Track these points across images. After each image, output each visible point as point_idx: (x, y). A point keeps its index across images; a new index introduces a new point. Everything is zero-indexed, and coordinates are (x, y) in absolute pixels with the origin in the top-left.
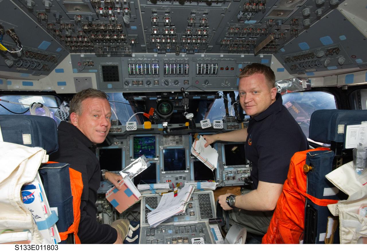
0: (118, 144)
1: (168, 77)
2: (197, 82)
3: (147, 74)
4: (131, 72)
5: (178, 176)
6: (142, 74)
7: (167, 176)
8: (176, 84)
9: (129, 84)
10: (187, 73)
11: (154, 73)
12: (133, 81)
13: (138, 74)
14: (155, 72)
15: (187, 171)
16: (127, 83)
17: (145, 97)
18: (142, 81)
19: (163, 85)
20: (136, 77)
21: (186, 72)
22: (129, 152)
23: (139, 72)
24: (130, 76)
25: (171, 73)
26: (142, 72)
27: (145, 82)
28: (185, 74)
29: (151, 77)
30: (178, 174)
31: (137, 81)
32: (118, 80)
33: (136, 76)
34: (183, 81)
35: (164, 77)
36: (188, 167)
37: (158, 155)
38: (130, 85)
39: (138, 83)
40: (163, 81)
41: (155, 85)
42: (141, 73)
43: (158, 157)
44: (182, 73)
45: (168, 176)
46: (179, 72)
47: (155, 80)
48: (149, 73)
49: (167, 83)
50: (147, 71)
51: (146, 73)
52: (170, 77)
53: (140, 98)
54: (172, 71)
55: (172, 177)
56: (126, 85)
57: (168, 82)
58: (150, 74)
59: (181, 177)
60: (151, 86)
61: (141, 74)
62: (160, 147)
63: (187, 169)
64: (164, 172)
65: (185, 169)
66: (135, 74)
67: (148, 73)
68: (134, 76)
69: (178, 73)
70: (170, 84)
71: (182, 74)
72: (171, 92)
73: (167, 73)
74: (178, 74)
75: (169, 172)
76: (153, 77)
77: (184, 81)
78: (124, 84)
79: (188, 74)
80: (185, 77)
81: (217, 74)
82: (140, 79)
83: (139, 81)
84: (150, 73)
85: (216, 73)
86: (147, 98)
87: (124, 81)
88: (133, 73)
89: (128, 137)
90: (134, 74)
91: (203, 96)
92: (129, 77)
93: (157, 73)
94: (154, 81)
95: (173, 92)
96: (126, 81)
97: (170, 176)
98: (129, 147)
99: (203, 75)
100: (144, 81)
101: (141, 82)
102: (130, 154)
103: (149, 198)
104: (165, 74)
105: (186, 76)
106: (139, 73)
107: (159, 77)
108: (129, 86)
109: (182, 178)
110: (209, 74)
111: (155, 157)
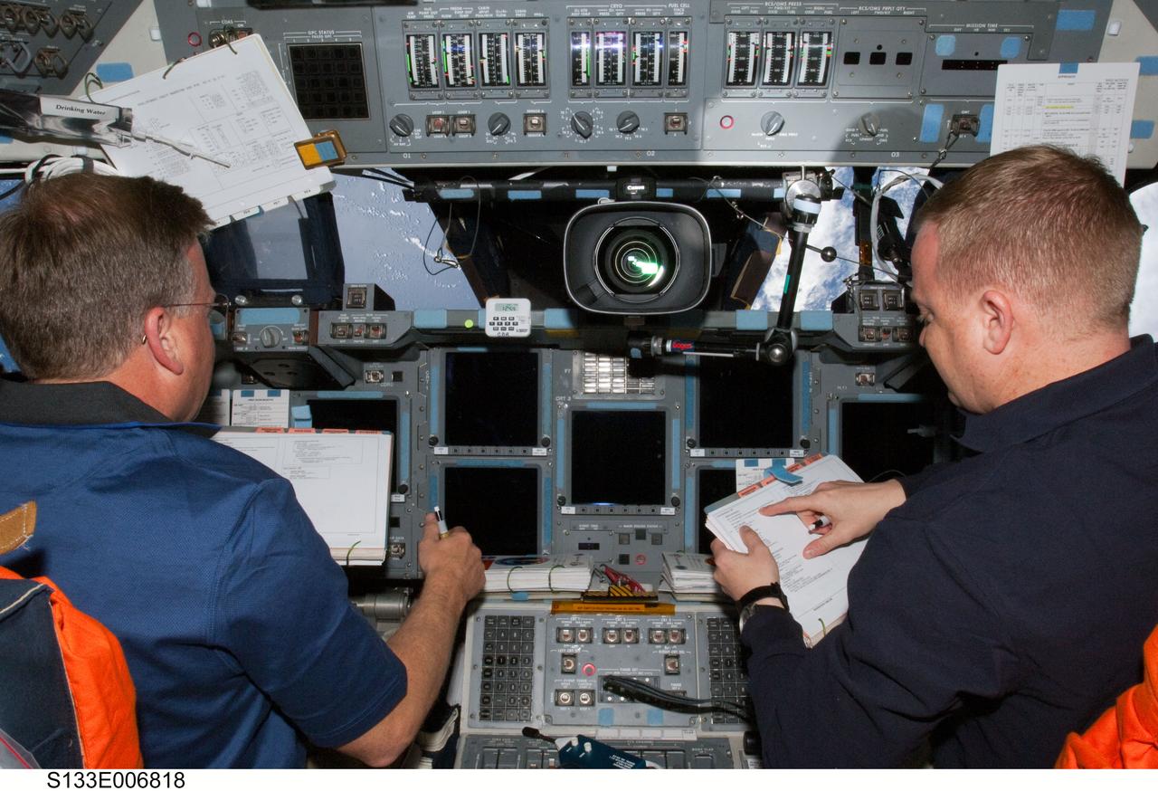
0: (381, 381)
1: (589, 96)
2: (727, 122)
3: (492, 84)
4: (420, 74)
5: (629, 526)
6: (469, 81)
7: (583, 527)
8: (627, 132)
9: (409, 133)
10: (680, 79)
11: (522, 80)
12: (429, 118)
13: (452, 82)
14: (528, 76)
15: (667, 510)
16: (403, 126)
17: (489, 186)
18: (472, 117)
19: (568, 133)
20: (441, 99)
21: (673, 76)
22: (428, 417)
23: (456, 73)
24: (416, 94)
25: (607, 78)
26: (469, 73)
27: (482, 123)
28: (670, 84)
29: (511, 97)
30: (629, 519)
31: (446, 117)
32: (362, 112)
33: (441, 93)
34: (663, 117)
35: (573, 96)
36: (674, 495)
37: (545, 436)
38: (418, 133)
39: (450, 125)
40: (566, 114)
41: (530, 135)
42: (463, 77)
43: (546, 444)
44: (656, 79)
45: (587, 526)
46: (643, 75)
47: (529, 111)
48: (499, 77)
49: (583, 124)
50: (490, 70)
51: (487, 80)
52: (597, 96)
53: (466, 191)
54: (607, 71)
55: (605, 529)
56: (399, 134)
57: (588, 122)
58: (506, 84)
59: (641, 534)
60: (511, 139)
61: (465, 85)
62: (559, 398)
63: (668, 499)
64: (569, 510)
65: (662, 502)
66: (437, 86)
67: (496, 81)
68: (434, 94)
69: (638, 79)
70: (598, 132)
71: (655, 84)
72: (604, 168)
73: (584, 79)
74: (638, 84)
75: (591, 508)
76: (518, 97)
77: (667, 115)
78: (389, 129)
79: (684, 83)
80: (668, 96)
81: (824, 83)
82: (462, 107)
83: (456, 117)
84: (505, 79)
85: (820, 80)
86: (497, 190)
87: (390, 117)
88: (428, 77)
89: (423, 354)
90: (434, 82)
91: (754, 184)
92: (413, 99)
93: (541, 80)
94: (526, 116)
95: (612, 169)
96: (399, 118)
97: (595, 527)
98: (428, 393)
99: (758, 91)
100: (477, 118)
101: (463, 122)
102: (429, 424)
103: (501, 618)
104: (574, 83)
105: (675, 92)
106: (456, 80)
107: (547, 97)
108: (414, 141)
109: (649, 537)
110: (788, 83)
111: (535, 445)
